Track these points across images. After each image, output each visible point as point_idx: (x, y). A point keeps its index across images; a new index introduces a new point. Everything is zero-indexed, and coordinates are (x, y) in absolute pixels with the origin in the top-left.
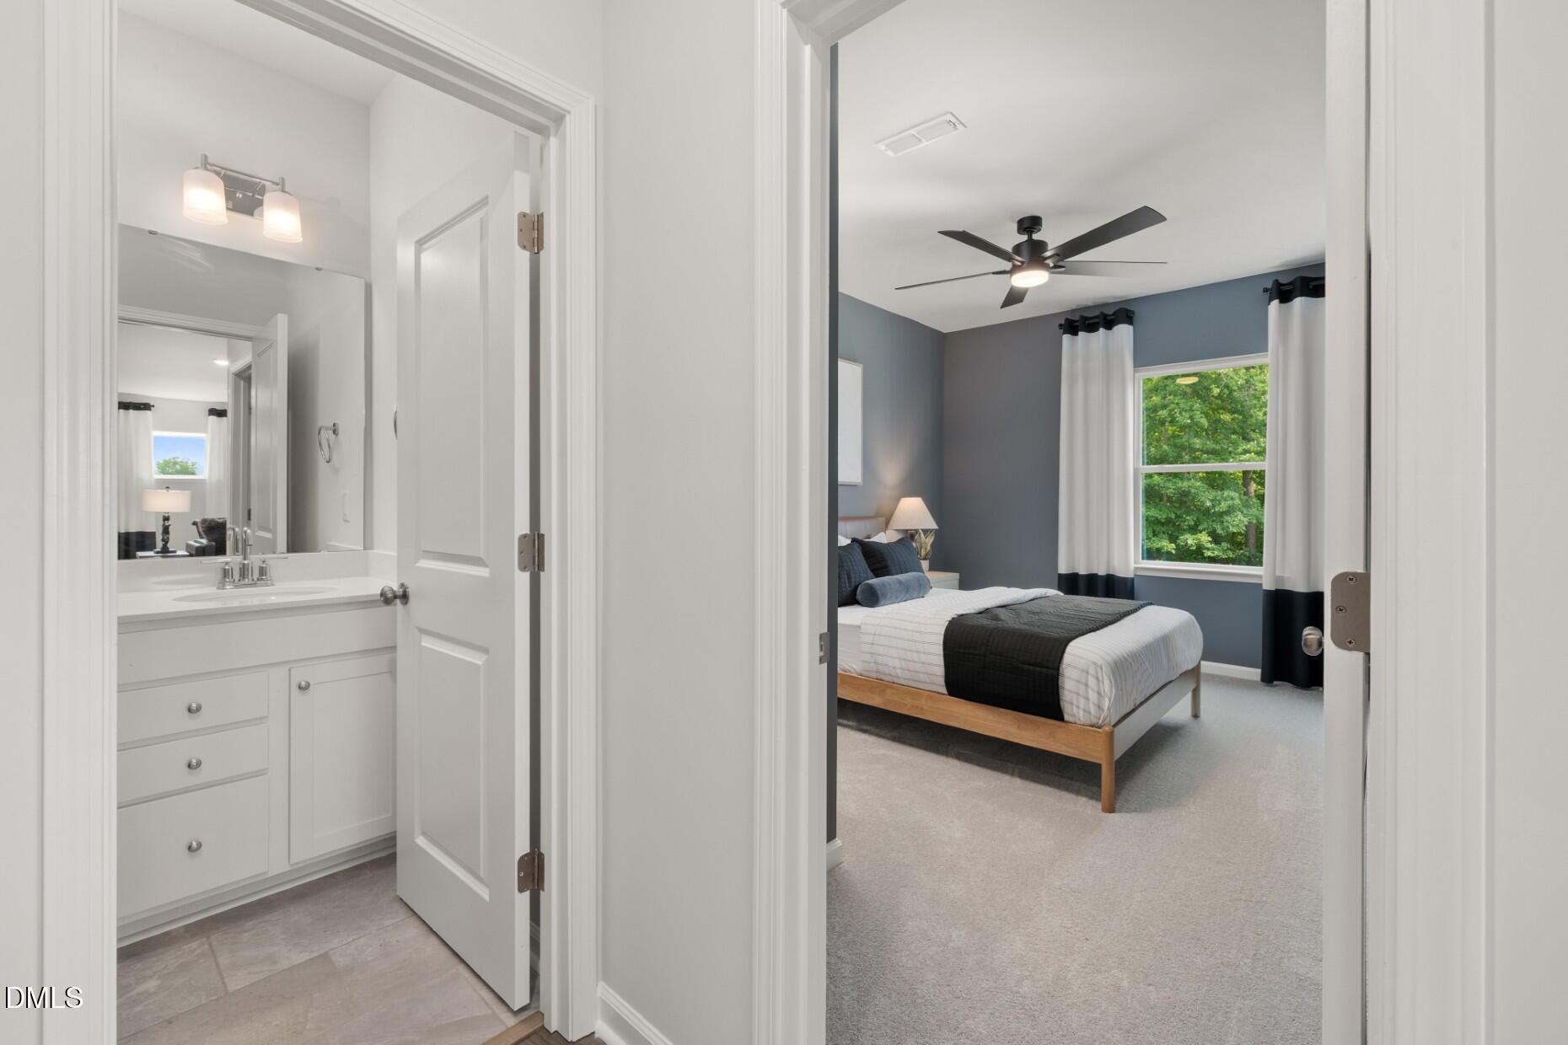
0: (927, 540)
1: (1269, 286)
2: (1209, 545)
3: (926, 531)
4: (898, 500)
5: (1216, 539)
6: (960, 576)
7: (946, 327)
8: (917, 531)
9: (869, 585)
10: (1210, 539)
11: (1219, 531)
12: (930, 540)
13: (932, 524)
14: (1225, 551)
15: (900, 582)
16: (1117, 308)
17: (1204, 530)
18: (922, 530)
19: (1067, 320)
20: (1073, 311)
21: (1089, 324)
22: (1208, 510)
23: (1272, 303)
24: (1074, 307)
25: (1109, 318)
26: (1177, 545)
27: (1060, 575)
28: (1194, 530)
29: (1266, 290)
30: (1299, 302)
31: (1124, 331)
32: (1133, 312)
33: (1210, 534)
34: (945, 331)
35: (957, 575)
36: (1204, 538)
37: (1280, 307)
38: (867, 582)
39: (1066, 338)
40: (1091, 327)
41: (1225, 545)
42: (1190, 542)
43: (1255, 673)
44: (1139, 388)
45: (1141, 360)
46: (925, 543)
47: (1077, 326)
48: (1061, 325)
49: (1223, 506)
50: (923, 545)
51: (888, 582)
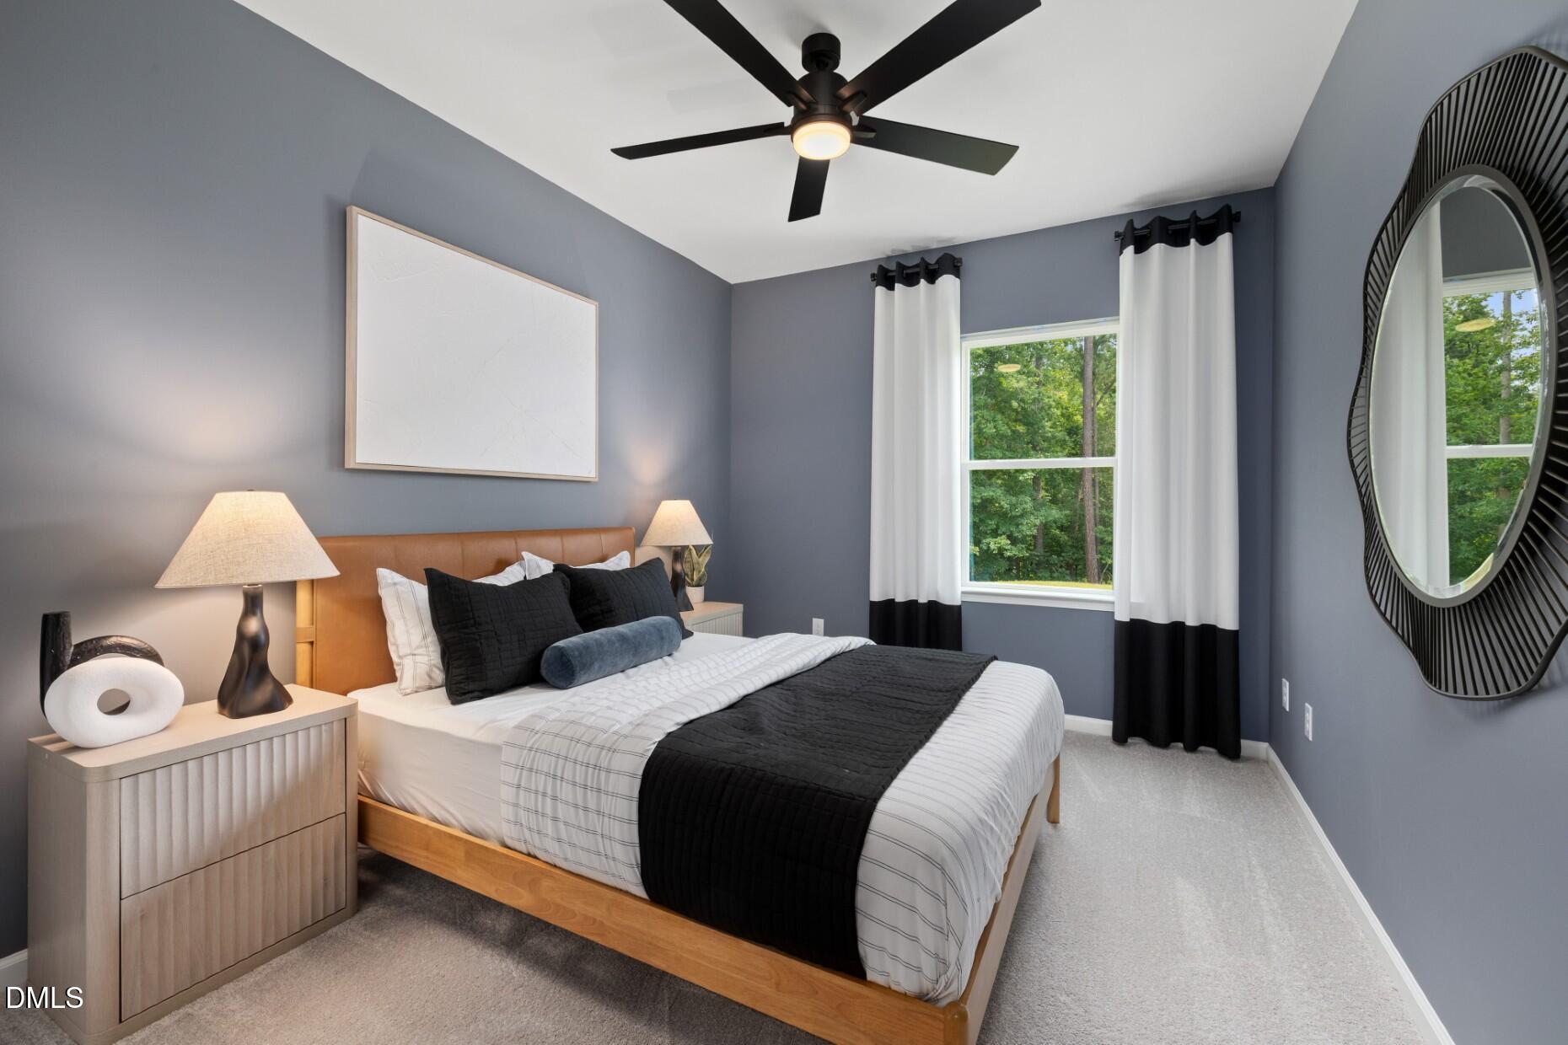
0: (701, 560)
1: (1121, 230)
2: (1009, 547)
3: (699, 548)
4: (658, 504)
5: (1014, 541)
6: (744, 607)
7: (734, 274)
8: (685, 548)
9: (559, 649)
10: (1009, 542)
11: (1016, 534)
12: (705, 559)
13: (706, 540)
14: (1020, 551)
15: (623, 638)
16: (941, 254)
17: (1004, 534)
18: (693, 546)
19: (881, 267)
20: (889, 258)
21: (907, 274)
22: (1005, 514)
23: (1125, 251)
24: (890, 254)
25: (931, 267)
26: (981, 549)
27: (872, 603)
28: (995, 533)
29: (1117, 235)
30: (1157, 250)
31: (948, 284)
32: (960, 260)
33: (1009, 537)
34: (732, 282)
35: (739, 607)
36: (1003, 541)
37: (1135, 259)
38: (560, 643)
39: (880, 291)
40: (910, 280)
41: (1020, 546)
42: (992, 546)
43: (1103, 727)
44: (966, 361)
45: (969, 326)
46: (698, 563)
47: (894, 277)
48: (873, 276)
49: (1018, 511)
50: (696, 566)
51: (596, 641)
